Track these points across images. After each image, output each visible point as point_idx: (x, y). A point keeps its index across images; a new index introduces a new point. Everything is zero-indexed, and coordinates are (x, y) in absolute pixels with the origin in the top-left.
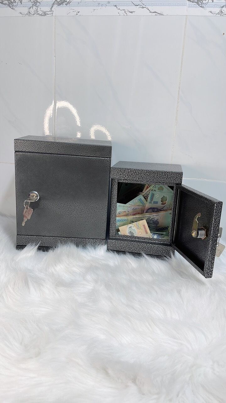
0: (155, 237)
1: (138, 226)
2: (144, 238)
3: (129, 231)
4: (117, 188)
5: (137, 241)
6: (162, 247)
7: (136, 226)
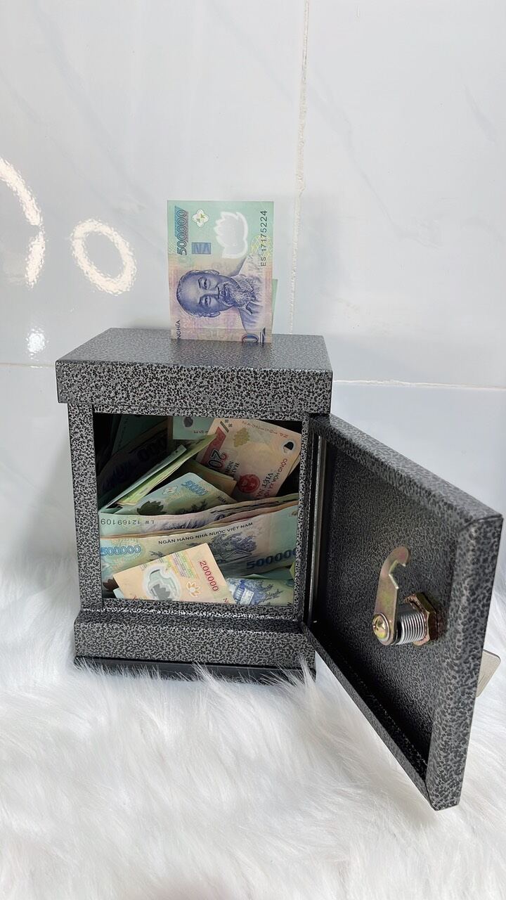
0: (247, 597)
1: (182, 565)
2: (208, 607)
3: (153, 584)
4: (91, 437)
5: (182, 617)
6: (269, 637)
7: (173, 565)
